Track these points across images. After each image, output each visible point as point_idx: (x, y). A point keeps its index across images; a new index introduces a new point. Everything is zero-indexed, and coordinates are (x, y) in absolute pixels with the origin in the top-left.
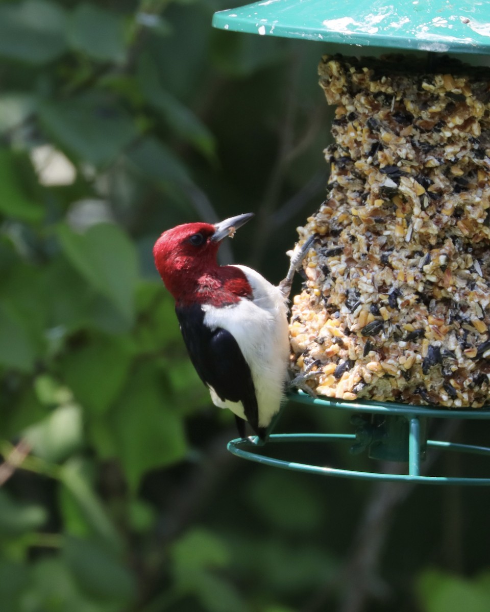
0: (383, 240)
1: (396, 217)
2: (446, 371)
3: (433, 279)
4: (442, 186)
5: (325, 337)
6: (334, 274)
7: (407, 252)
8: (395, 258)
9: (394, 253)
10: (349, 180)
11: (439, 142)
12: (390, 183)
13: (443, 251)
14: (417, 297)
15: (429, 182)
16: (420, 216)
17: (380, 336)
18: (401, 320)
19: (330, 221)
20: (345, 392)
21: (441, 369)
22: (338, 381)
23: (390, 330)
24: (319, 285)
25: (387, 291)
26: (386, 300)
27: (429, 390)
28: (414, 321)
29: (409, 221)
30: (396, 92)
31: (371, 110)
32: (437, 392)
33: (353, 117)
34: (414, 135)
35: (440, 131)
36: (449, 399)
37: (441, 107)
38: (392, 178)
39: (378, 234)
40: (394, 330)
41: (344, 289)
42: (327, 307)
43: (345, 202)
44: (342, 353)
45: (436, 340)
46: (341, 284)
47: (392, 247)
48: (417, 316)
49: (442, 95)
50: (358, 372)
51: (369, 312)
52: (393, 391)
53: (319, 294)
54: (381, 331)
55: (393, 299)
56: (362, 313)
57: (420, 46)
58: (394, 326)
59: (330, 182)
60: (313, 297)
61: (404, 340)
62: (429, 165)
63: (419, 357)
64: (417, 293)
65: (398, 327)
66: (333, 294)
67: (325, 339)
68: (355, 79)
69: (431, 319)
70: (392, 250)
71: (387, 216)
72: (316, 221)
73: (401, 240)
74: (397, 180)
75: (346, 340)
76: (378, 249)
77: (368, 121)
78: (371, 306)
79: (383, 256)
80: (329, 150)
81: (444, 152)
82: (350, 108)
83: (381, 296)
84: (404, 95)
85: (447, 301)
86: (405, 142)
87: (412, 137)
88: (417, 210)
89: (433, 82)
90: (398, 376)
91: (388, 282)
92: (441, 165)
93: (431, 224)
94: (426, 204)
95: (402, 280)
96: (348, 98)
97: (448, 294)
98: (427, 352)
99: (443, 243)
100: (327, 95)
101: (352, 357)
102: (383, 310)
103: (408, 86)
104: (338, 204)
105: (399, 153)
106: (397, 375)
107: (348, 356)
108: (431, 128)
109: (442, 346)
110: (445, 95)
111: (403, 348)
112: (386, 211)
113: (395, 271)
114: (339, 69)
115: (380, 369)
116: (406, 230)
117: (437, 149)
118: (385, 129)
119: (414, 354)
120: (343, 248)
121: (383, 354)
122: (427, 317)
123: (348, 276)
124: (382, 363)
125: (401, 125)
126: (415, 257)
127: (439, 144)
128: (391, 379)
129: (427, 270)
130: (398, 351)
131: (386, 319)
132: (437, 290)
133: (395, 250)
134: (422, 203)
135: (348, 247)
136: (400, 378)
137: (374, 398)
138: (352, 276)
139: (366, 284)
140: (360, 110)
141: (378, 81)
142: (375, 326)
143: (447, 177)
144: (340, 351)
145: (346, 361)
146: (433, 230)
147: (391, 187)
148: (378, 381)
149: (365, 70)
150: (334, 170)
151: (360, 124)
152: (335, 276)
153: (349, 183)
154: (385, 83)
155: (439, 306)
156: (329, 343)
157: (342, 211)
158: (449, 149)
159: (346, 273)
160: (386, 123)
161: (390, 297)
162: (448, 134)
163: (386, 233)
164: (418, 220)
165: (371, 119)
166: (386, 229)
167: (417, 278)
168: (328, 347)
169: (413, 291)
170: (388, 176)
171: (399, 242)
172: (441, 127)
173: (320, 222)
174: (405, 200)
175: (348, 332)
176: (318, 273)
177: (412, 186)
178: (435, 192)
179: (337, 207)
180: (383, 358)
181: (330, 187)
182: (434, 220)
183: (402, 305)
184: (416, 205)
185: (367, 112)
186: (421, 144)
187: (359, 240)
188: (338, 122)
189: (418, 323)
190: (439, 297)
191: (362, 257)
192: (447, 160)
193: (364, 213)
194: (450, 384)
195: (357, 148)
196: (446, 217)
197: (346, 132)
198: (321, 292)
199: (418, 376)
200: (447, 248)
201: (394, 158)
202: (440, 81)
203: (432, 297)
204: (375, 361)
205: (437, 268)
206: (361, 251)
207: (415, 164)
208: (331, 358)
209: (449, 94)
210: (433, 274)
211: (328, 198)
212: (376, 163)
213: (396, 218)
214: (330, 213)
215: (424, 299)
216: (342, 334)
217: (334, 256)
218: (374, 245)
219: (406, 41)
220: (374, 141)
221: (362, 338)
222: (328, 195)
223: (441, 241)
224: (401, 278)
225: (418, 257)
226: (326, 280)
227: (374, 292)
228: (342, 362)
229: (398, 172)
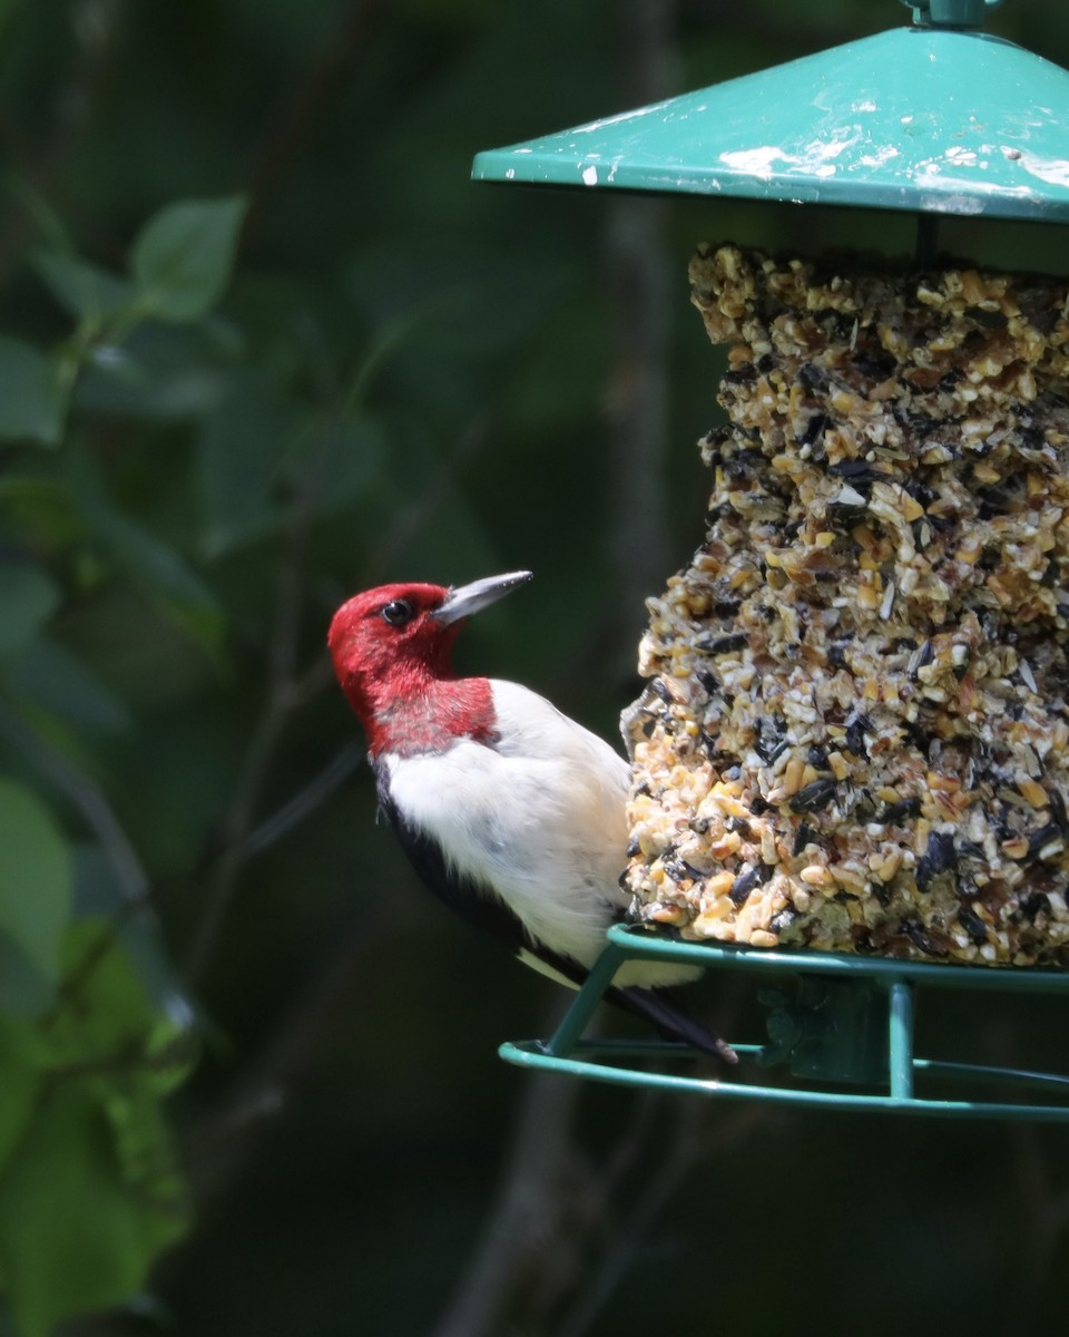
0: (831, 617)
1: (859, 567)
2: (964, 885)
3: (938, 695)
4: (958, 504)
5: (712, 818)
6: (729, 688)
7: (883, 643)
8: (857, 654)
9: (856, 643)
10: (754, 498)
11: (950, 412)
12: (850, 496)
13: (958, 636)
14: (905, 732)
15: (930, 494)
16: (913, 564)
17: (829, 813)
18: (873, 780)
19: (714, 585)
20: (754, 929)
21: (953, 883)
22: (738, 910)
23: (850, 799)
24: (696, 713)
25: (841, 720)
26: (840, 738)
27: (929, 926)
28: (898, 781)
29: (887, 576)
30: (861, 311)
31: (806, 350)
32: (945, 930)
33: (768, 364)
34: (899, 398)
35: (952, 390)
36: (970, 944)
37: (954, 339)
38: (855, 486)
39: (821, 604)
40: (859, 800)
41: (750, 717)
42: (712, 757)
43: (743, 546)
44: (748, 849)
45: (944, 821)
46: (746, 707)
47: (849, 632)
48: (904, 771)
49: (958, 314)
50: (782, 889)
51: (805, 764)
52: (854, 928)
53: (696, 731)
54: (832, 801)
55: (856, 736)
56: (792, 765)
57: (925, 201)
58: (859, 791)
59: (713, 505)
60: (683, 738)
61: (878, 821)
62: (930, 460)
63: (909, 856)
64: (905, 724)
65: (867, 793)
66: (727, 731)
67: (711, 822)
68: (774, 283)
69: (934, 778)
70: (850, 637)
71: (840, 568)
72: (686, 583)
73: (871, 616)
74: (865, 490)
75: (756, 823)
76: (822, 634)
77: (803, 369)
78: (811, 751)
79: (833, 650)
80: (709, 442)
81: (960, 433)
82: (761, 348)
83: (830, 729)
84: (877, 317)
85: (965, 744)
86: (881, 411)
87: (894, 402)
88: (906, 552)
89: (940, 287)
90: (865, 897)
91: (844, 703)
92: (954, 460)
93: (934, 580)
94: (925, 539)
95: (873, 696)
96: (755, 327)
97: (969, 728)
98: (926, 845)
99: (958, 622)
100: (708, 325)
101: (769, 858)
102: (835, 757)
103: (885, 299)
104: (729, 550)
105: (870, 433)
106: (863, 892)
107: (760, 857)
108: (934, 383)
109: (956, 833)
110: (964, 314)
111: (877, 837)
112: (838, 556)
113: (859, 680)
114: (739, 265)
115: (828, 880)
116: (880, 595)
117: (946, 428)
118: (838, 386)
119: (899, 849)
120: (748, 635)
121: (835, 849)
122: (925, 775)
123: (760, 692)
124: (833, 869)
125: (869, 379)
126: (899, 650)
127: (952, 417)
128: (851, 904)
129: (925, 676)
130: (866, 844)
131: (841, 776)
132: (945, 719)
133: (856, 637)
134: (917, 536)
135: (758, 632)
136: (869, 899)
137: (812, 944)
138: (768, 691)
139: (799, 706)
140: (785, 349)
141: (825, 287)
142: (820, 792)
143: (965, 486)
144: (743, 847)
145: (756, 868)
146: (940, 592)
147: (853, 503)
148: (822, 909)
149: (795, 265)
150: (722, 482)
151: (785, 379)
152: (733, 692)
153: (754, 506)
154: (839, 290)
155: (947, 753)
156: (719, 830)
157: (739, 565)
158: (971, 428)
159: (755, 685)
160: (837, 374)
161: (850, 733)
162: (969, 395)
163: (839, 602)
164: (909, 571)
165: (808, 366)
166: (838, 593)
167: (904, 693)
168: (718, 838)
169: (896, 721)
170: (846, 480)
171: (866, 621)
172: (955, 382)
173: (694, 586)
174: (880, 532)
175: (759, 806)
176: (694, 689)
177: (896, 500)
178: (942, 517)
179: (728, 558)
180: (835, 859)
181: (715, 516)
182: (942, 572)
183: (875, 748)
184: (904, 541)
185: (798, 352)
186: (913, 417)
187: (782, 616)
188: (735, 377)
189: (906, 785)
190: (949, 735)
191: (789, 652)
192: (969, 451)
193: (794, 562)
194: (974, 914)
195: (776, 429)
196: (967, 567)
197: (753, 396)
198: (701, 727)
199: (907, 896)
200: (968, 631)
201: (859, 443)
202: (956, 285)
203: (933, 735)
204: (818, 864)
205: (946, 673)
206: (787, 638)
207: (903, 457)
208: (723, 862)
209: (973, 312)
210: (937, 685)
211: (709, 540)
212: (819, 457)
213: (861, 571)
214: (713, 570)
215: (918, 737)
216: (746, 811)
217: (728, 651)
218: (814, 627)
219: (895, 192)
220: (815, 412)
221: (791, 818)
222: (708, 534)
223: (954, 617)
224: (871, 694)
225: (906, 651)
226: (710, 702)
227: (816, 722)
228: (747, 869)
229: (867, 472)
